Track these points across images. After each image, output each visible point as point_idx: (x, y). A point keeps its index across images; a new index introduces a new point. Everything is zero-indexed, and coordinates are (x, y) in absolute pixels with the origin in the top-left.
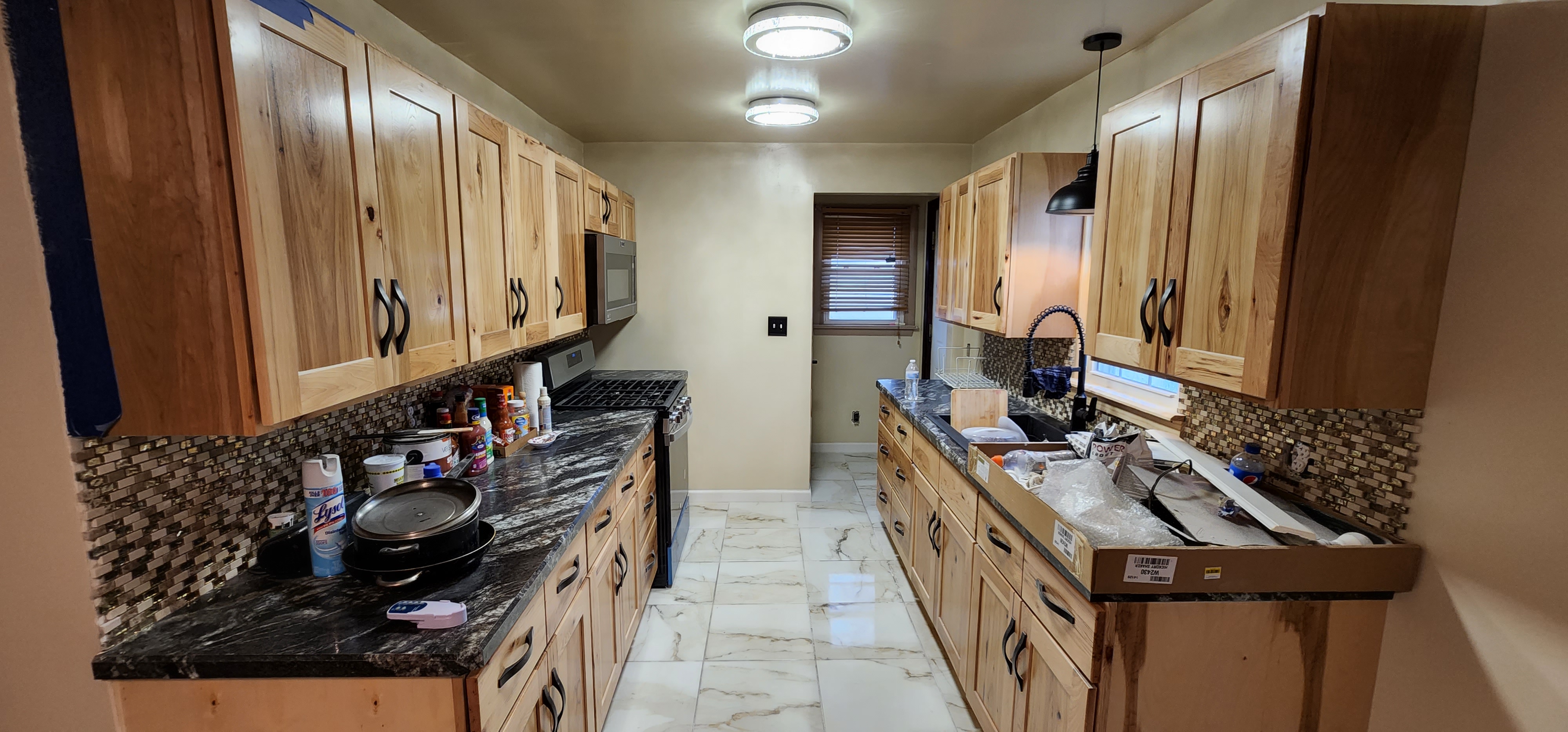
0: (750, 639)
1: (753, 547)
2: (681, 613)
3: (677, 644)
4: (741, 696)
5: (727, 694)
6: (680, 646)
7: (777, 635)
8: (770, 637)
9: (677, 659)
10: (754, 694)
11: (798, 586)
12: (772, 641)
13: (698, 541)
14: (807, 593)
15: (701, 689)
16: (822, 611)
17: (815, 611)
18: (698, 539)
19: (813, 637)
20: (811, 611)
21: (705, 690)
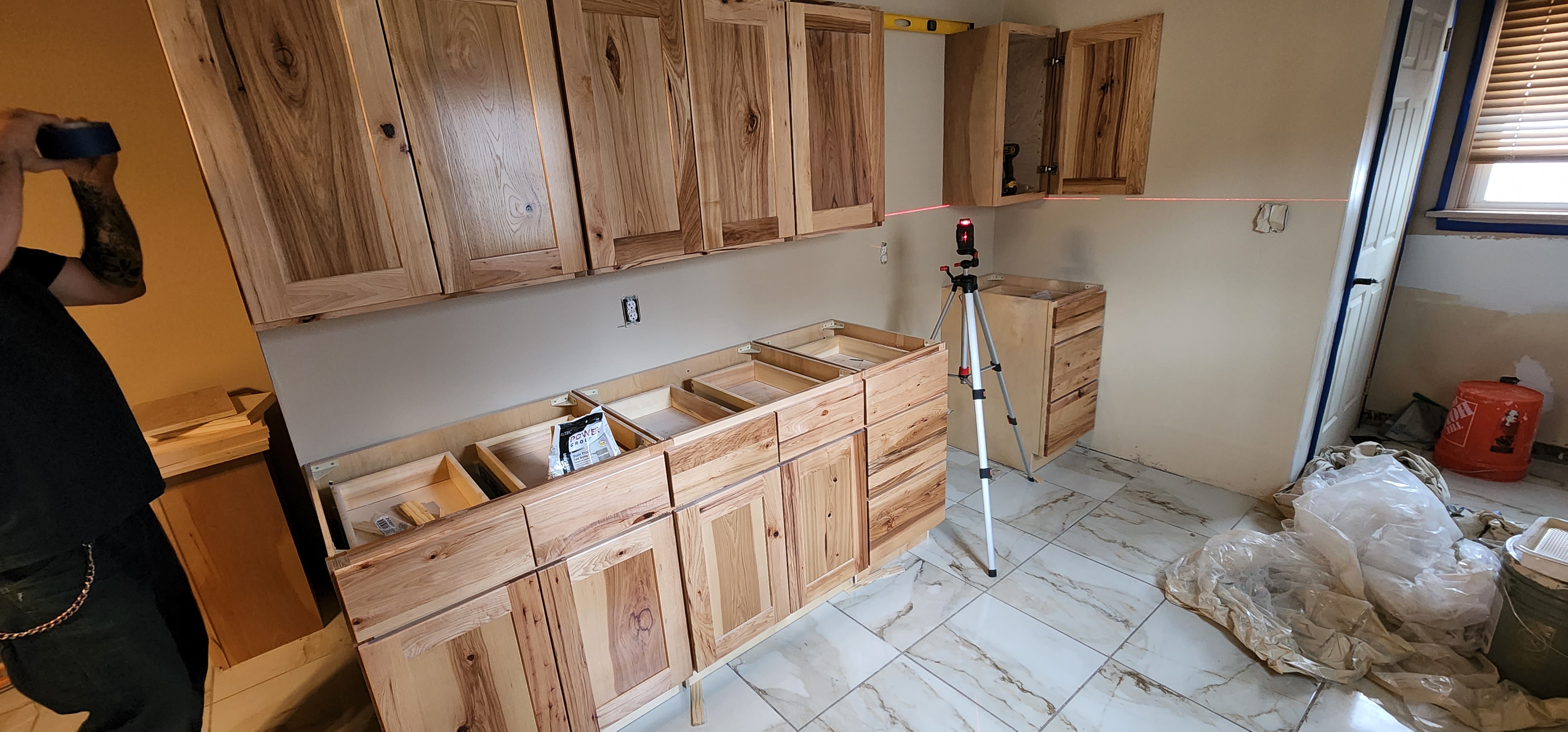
1: (1115, 542)
2: (940, 584)
3: (899, 617)
5: (883, 707)
6: (898, 620)
7: (1015, 674)
8: (1005, 672)
9: (880, 634)
11: (1122, 625)
12: (1004, 679)
13: (1052, 504)
14: (1126, 641)
15: (866, 683)
16: (1118, 680)
17: (1108, 675)
18: (1053, 502)
19: (1061, 709)
20: (1100, 671)
21: (868, 686)
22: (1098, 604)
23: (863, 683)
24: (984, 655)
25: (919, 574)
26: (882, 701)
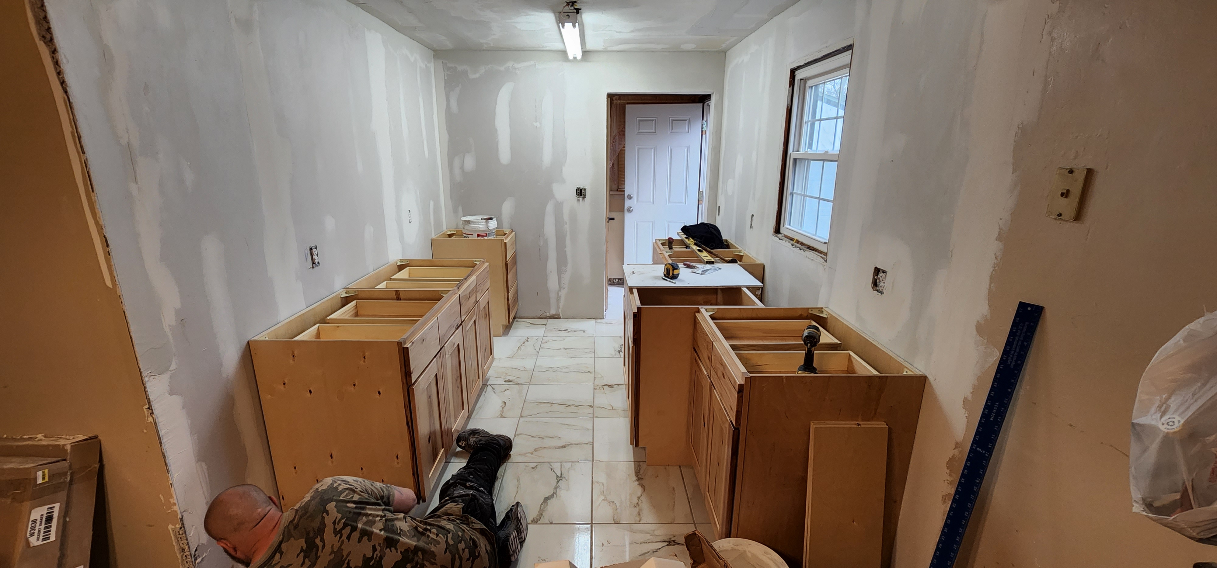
0: (551, 406)
1: (561, 349)
2: (508, 390)
3: (503, 408)
4: (542, 438)
5: (533, 436)
7: (570, 402)
8: (565, 404)
9: (502, 417)
10: (551, 437)
11: (589, 373)
12: (567, 406)
13: (524, 344)
14: (594, 377)
15: (516, 434)
16: (602, 389)
17: (598, 388)
18: (523, 344)
19: (594, 404)
20: (595, 389)
21: (518, 435)
22: (575, 371)
23: (515, 435)
24: (553, 403)
25: (494, 390)
26: (530, 436)
